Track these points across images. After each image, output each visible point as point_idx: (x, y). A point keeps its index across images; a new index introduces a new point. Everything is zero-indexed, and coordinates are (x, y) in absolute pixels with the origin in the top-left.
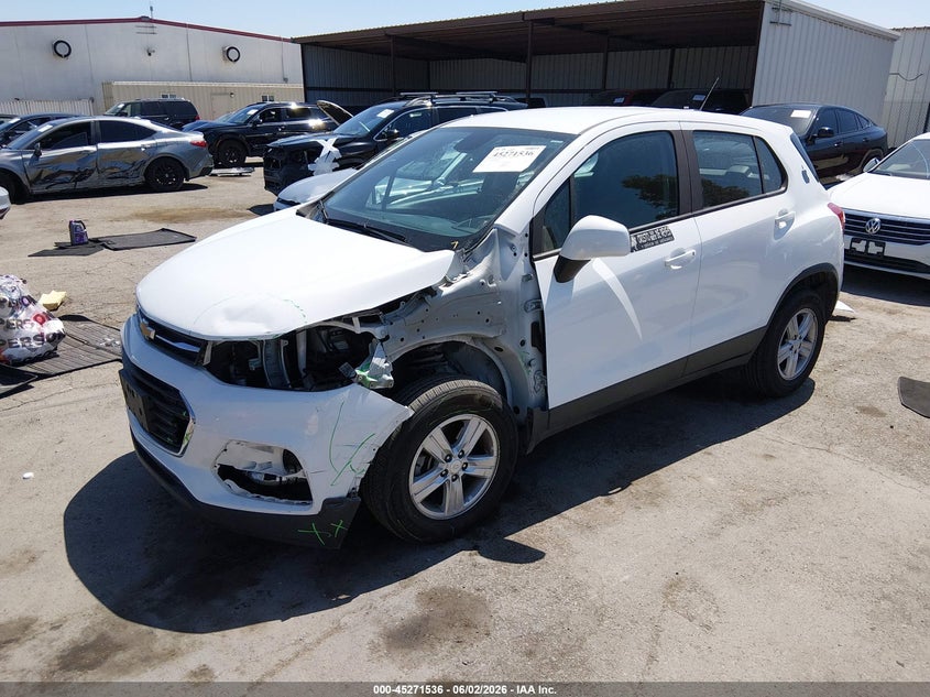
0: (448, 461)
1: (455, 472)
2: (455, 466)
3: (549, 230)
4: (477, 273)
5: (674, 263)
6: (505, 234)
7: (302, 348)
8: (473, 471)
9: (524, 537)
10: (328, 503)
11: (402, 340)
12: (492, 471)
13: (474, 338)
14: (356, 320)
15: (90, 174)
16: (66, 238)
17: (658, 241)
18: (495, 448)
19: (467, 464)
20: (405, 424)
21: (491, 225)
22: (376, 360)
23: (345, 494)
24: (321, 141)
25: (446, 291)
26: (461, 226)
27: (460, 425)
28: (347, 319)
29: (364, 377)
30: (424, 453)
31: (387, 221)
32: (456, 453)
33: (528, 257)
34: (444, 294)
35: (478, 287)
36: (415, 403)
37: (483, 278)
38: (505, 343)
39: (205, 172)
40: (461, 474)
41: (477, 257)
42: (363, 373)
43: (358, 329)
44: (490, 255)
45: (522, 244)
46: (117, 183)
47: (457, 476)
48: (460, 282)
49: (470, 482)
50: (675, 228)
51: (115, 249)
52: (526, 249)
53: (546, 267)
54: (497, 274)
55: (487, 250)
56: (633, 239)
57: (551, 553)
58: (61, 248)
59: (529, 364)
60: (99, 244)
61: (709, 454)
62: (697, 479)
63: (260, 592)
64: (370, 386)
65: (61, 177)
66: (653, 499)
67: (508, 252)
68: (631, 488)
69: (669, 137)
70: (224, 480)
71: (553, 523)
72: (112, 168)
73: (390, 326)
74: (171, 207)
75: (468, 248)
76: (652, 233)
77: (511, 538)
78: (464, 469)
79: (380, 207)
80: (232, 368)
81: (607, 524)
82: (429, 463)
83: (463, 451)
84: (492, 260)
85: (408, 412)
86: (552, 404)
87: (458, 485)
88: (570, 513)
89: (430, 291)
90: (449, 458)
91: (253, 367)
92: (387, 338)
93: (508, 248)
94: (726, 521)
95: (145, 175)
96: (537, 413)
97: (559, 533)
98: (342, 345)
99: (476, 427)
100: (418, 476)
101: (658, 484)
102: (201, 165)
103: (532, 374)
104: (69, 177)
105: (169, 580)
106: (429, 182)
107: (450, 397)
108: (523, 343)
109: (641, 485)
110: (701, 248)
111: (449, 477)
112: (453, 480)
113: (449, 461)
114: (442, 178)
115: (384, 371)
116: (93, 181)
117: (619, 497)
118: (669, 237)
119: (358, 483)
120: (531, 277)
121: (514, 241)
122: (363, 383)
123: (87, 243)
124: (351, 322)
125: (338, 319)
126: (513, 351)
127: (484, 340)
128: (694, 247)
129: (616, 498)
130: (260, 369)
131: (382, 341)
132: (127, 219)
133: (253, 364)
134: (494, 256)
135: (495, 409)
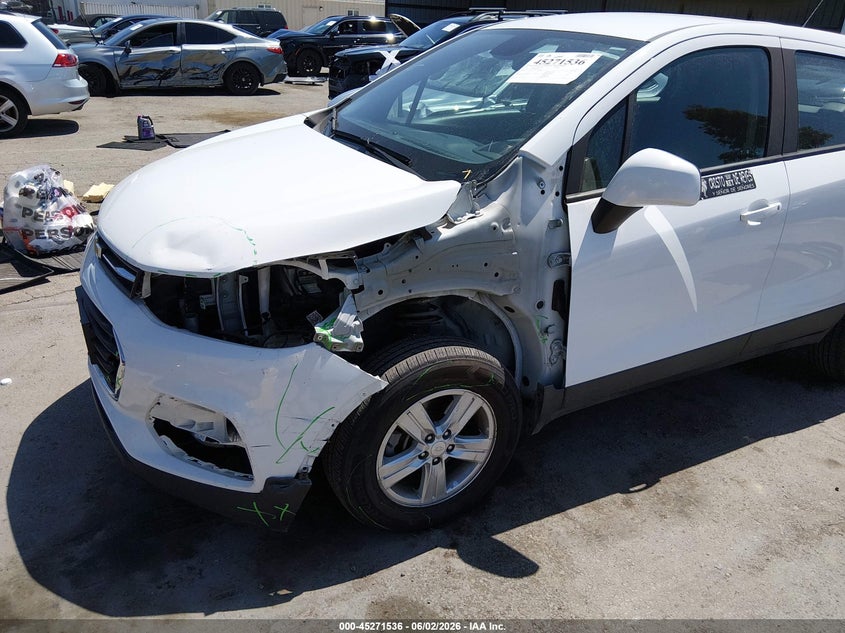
0: (427, 441)
1: (437, 454)
2: (438, 448)
3: (593, 163)
4: (488, 213)
5: (751, 217)
6: (532, 165)
7: (264, 287)
8: (459, 454)
9: (514, 538)
10: (271, 482)
11: (381, 292)
12: (485, 455)
13: (479, 293)
14: (323, 262)
15: (174, 73)
16: (134, 132)
17: (735, 189)
18: (491, 428)
19: (453, 446)
20: (376, 397)
21: (515, 152)
22: (343, 317)
23: (293, 473)
24: (384, 53)
25: (445, 233)
26: (486, 149)
27: (448, 401)
28: (313, 260)
29: (325, 337)
30: (399, 430)
31: (397, 138)
32: (439, 432)
33: (560, 197)
34: (442, 237)
35: (487, 233)
36: (391, 372)
37: (496, 220)
38: (517, 302)
39: (279, 79)
40: (445, 457)
41: (493, 192)
42: (325, 332)
43: (326, 274)
44: (508, 192)
45: (553, 180)
46: (198, 83)
47: (439, 459)
48: (466, 224)
49: (454, 467)
50: (759, 172)
51: (177, 147)
52: (558, 187)
53: (581, 212)
54: (516, 216)
55: (505, 184)
56: (704, 183)
57: (545, 567)
58: (129, 141)
59: (546, 331)
60: (164, 140)
61: (760, 450)
62: (741, 483)
63: (190, 569)
64: (333, 349)
65: (148, 75)
66: (685, 506)
67: (534, 188)
68: (659, 487)
69: (764, 57)
70: (160, 435)
71: (554, 523)
72: (194, 69)
73: (366, 275)
74: (242, 110)
75: (480, 181)
76: (729, 177)
77: (499, 537)
78: (448, 451)
79: (403, 121)
80: (182, 303)
81: (622, 535)
82: (404, 443)
83: (449, 431)
84: (511, 197)
85: (380, 383)
86: (571, 380)
87: (440, 470)
88: (577, 512)
89: (424, 234)
90: (430, 438)
91: (203, 305)
92: (361, 288)
93: (535, 185)
94: (773, 550)
95: (223, 78)
96: (549, 391)
97: (559, 539)
98: (313, 288)
99: (468, 404)
100: (388, 456)
101: (693, 485)
102: (276, 71)
103: (548, 343)
104: (156, 75)
105: (99, 536)
106: (480, 99)
107: (436, 368)
108: (541, 305)
109: (670, 484)
110: (788, 200)
111: (430, 460)
112: (434, 463)
113: (431, 441)
114: (495, 95)
115: (352, 331)
116: (175, 81)
117: (642, 498)
118: (750, 184)
119: (311, 462)
120: (561, 224)
121: (543, 175)
122: (323, 343)
123: (153, 138)
124: (317, 265)
125: (303, 259)
126: (527, 314)
127: (492, 297)
128: (782, 200)
129: (637, 498)
130: (213, 309)
131: (354, 292)
132: (197, 118)
133: (205, 301)
134: (513, 193)
135: (495, 385)
